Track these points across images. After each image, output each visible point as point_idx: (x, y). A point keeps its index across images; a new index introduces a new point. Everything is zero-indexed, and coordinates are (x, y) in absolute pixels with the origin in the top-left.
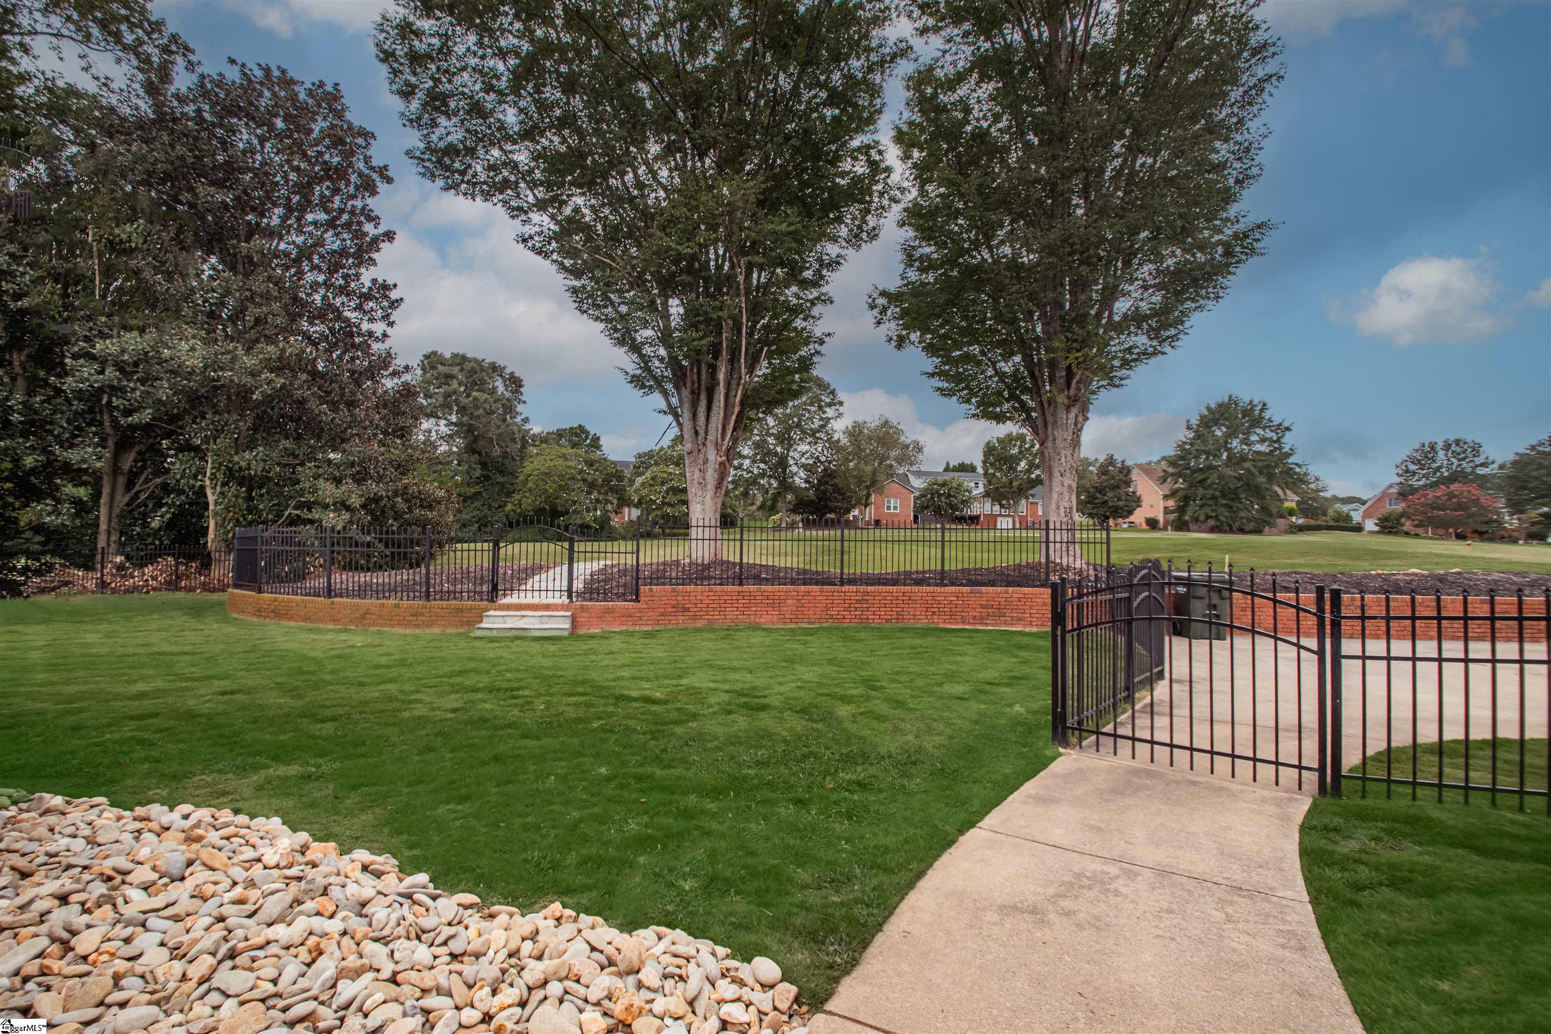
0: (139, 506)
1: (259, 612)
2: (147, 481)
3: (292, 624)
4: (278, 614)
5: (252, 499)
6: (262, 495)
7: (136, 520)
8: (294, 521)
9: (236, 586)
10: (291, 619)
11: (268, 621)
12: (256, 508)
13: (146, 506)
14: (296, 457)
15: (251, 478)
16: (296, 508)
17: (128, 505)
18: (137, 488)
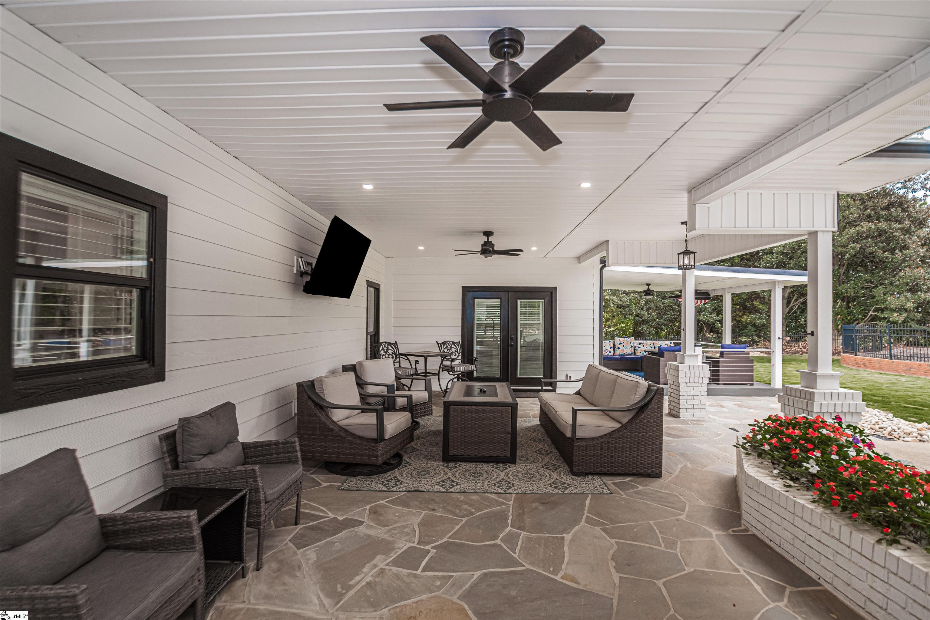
0: (793, 313)
1: (856, 364)
2: (796, 300)
3: (873, 371)
4: (865, 366)
5: (849, 307)
6: (855, 305)
7: (792, 320)
8: (874, 319)
9: (844, 352)
10: (872, 368)
11: (860, 369)
12: (852, 312)
13: (796, 313)
14: (872, 282)
15: (848, 297)
16: (874, 311)
17: (788, 313)
18: (791, 305)
